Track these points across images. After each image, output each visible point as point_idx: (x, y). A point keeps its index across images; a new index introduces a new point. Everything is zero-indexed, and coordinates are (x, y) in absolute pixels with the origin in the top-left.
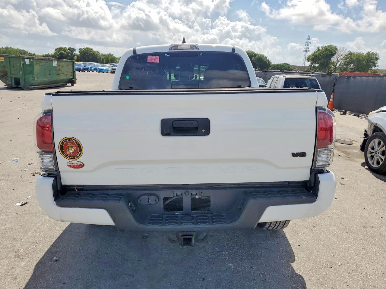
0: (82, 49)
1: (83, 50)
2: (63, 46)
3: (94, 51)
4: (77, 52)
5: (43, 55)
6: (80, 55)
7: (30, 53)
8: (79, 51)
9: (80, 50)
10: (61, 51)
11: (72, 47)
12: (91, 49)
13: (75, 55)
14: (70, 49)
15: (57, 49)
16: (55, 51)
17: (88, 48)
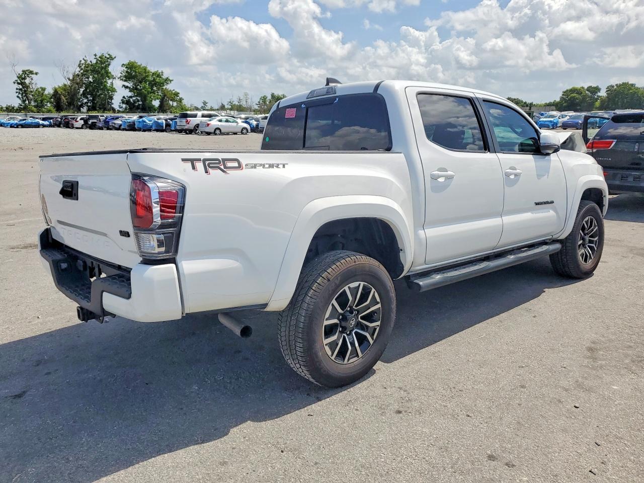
0: (613, 87)
1: (615, 87)
2: (578, 86)
3: (638, 88)
4: (603, 93)
5: (546, 103)
6: (607, 97)
7: (525, 103)
8: (607, 91)
9: (610, 89)
10: (572, 95)
11: (594, 85)
12: (632, 85)
13: (597, 100)
14: (589, 89)
15: (567, 91)
16: (563, 95)
17: (625, 85)
